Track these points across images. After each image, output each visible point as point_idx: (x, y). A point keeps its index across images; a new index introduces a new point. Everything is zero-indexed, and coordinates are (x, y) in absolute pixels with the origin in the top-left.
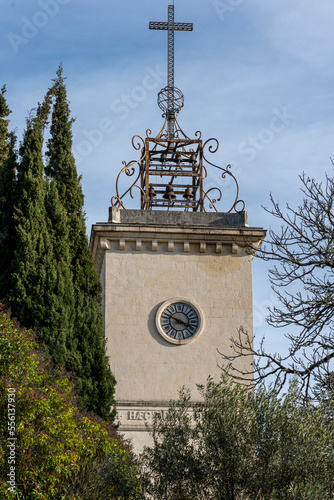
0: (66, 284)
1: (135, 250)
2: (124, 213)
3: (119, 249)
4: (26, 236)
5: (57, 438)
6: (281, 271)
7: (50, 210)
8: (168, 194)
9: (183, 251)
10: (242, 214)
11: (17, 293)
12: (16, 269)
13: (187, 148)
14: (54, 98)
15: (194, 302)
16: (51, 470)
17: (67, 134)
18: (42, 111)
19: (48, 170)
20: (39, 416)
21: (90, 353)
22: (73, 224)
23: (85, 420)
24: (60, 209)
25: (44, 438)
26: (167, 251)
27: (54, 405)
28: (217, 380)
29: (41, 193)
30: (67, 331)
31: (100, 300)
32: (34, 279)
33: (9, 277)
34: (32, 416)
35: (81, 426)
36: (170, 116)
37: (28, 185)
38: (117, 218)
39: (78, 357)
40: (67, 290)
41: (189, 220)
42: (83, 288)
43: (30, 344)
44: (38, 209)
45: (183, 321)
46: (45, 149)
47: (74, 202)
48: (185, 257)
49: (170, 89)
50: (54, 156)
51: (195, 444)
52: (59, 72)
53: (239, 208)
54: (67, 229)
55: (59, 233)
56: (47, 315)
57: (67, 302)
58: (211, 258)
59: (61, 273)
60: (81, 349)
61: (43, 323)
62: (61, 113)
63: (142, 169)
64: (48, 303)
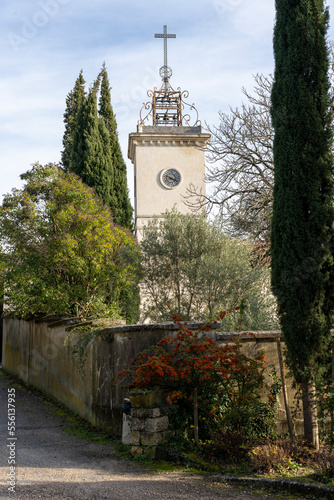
0: (110, 166)
1: (150, 145)
2: (144, 127)
3: (142, 145)
4: (90, 144)
5: (102, 237)
6: (211, 156)
7: (101, 131)
8: (165, 118)
9: (172, 145)
10: (200, 127)
11: (87, 171)
12: (86, 159)
13: (174, 96)
14: (101, 78)
15: (178, 169)
16: (100, 252)
17: (108, 94)
18: (96, 84)
19: (100, 112)
20: (94, 228)
21: (121, 197)
22: (112, 137)
23: (116, 229)
24: (106, 131)
25: (96, 237)
26: (165, 145)
27: (101, 223)
28: (170, 211)
29: (96, 123)
30: (109, 188)
31: (125, 173)
32: (94, 164)
33: (83, 163)
34: (91, 228)
35: (114, 231)
36: (166, 80)
37: (90, 120)
38: (141, 131)
39: (116, 199)
40: (110, 168)
41: (175, 131)
42: (118, 167)
43: (90, 195)
44: (95, 131)
45: (173, 178)
46: (98, 102)
47: (112, 127)
48: (173, 148)
49: (166, 67)
50: (103, 105)
51: (160, 240)
52: (104, 65)
53: (198, 124)
54: (109, 140)
55: (106, 142)
56: (101, 180)
57: (110, 174)
58: (185, 148)
59: (107, 161)
60: (117, 195)
61: (99, 184)
62: (105, 85)
63: (153, 106)
64: (101, 175)
